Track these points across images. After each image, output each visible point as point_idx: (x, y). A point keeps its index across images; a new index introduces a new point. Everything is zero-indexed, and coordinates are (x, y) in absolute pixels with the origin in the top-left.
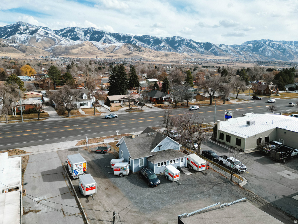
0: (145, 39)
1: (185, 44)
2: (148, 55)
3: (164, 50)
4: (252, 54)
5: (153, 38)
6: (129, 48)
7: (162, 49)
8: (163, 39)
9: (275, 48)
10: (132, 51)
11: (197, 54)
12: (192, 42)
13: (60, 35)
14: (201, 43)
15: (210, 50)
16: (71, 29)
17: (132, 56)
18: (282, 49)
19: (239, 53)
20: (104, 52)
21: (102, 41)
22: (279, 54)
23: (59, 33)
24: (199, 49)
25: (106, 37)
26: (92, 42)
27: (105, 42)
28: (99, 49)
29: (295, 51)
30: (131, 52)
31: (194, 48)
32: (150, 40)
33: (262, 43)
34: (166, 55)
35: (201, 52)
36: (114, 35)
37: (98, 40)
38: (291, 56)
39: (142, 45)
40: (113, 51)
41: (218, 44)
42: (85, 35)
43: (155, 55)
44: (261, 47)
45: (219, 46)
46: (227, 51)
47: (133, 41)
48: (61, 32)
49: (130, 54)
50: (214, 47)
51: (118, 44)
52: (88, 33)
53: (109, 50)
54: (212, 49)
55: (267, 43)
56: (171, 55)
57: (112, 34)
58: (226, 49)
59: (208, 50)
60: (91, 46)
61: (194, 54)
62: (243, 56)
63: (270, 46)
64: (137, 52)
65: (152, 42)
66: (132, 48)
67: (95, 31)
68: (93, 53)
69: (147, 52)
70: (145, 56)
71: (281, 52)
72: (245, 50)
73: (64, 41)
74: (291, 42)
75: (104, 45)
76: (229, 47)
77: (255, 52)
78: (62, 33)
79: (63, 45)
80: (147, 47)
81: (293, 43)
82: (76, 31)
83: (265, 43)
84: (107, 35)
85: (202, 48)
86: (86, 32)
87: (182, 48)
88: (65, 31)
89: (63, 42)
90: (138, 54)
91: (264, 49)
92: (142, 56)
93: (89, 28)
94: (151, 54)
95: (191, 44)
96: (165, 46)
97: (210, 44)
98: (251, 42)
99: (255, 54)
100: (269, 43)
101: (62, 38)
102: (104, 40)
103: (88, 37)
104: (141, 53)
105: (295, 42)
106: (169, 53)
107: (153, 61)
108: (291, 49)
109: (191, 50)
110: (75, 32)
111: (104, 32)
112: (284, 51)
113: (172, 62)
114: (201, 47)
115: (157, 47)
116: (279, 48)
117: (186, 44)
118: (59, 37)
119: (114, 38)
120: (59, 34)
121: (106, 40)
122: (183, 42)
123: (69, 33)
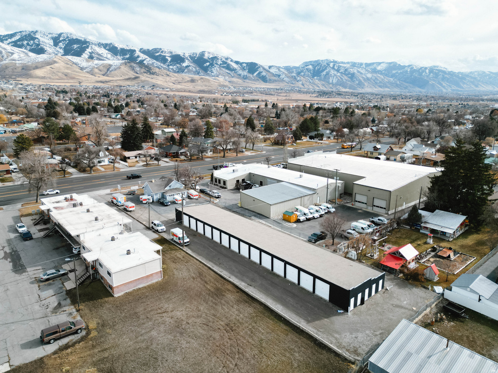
0: (158, 54)
1: (219, 64)
2: (164, 80)
3: (189, 71)
4: (312, 80)
5: (171, 52)
6: (133, 69)
7: (186, 70)
8: (187, 55)
9: (341, 73)
10: (137, 73)
11: (237, 79)
12: (229, 62)
13: (8, 44)
14: (243, 63)
15: (255, 74)
16: (29, 35)
17: (139, 81)
18: (349, 73)
19: (295, 78)
20: (92, 75)
21: (87, 56)
22: (346, 80)
23: (6, 40)
24: (241, 72)
25: (92, 48)
26: (70, 57)
27: (91, 57)
28: (82, 69)
29: (366, 76)
30: (137, 75)
31: (234, 70)
32: (165, 56)
33: (325, 65)
34: (193, 81)
35: (244, 76)
36: (105, 46)
37: (78, 54)
38: (360, 84)
39: (153, 63)
40: (106, 73)
41: (267, 66)
42: (56, 44)
43: (175, 80)
44: (323, 71)
45: (268, 68)
46: (279, 76)
47: (138, 57)
48: (11, 38)
49: (136, 78)
50: (261, 69)
51: (114, 61)
52: (60, 42)
53: (100, 70)
54: (258, 72)
55: (331, 65)
56: (199, 81)
57: (103, 44)
58: (278, 73)
59: (253, 74)
60: (67, 64)
61: (234, 79)
62: (301, 82)
63: (334, 69)
64: (147, 75)
65: (169, 59)
66: (138, 69)
67: (73, 39)
68: (73, 76)
69: (163, 75)
70: (159, 82)
71: (349, 77)
72: (303, 74)
73: (17, 54)
74: (362, 64)
75: (90, 63)
76: (281, 70)
77: (316, 78)
78: (13, 39)
79: (17, 62)
80: (162, 67)
81: (364, 66)
82: (37, 38)
83: (329, 65)
84: (93, 46)
85: (245, 70)
86: (56, 41)
87: (215, 70)
88: (17, 37)
89: (15, 56)
90: (147, 79)
91: (328, 74)
92: (154, 81)
93: (61, 34)
94: (168, 78)
95: (228, 65)
96: (190, 66)
97: (255, 64)
98: (311, 63)
99: (316, 80)
100: (334, 65)
101: (13, 49)
102: (89, 54)
103: (60, 48)
104: (152, 76)
105: (366, 64)
106: (196, 77)
107: (172, 90)
108: (361, 73)
109: (229, 74)
110: (37, 40)
111: (88, 40)
112: (352, 76)
113: (202, 91)
114: (243, 69)
115: (178, 67)
116: (346, 72)
117: (221, 64)
118: (9, 48)
119: (107, 51)
120: (8, 42)
121: (93, 54)
122: (216, 60)
123: (26, 40)
